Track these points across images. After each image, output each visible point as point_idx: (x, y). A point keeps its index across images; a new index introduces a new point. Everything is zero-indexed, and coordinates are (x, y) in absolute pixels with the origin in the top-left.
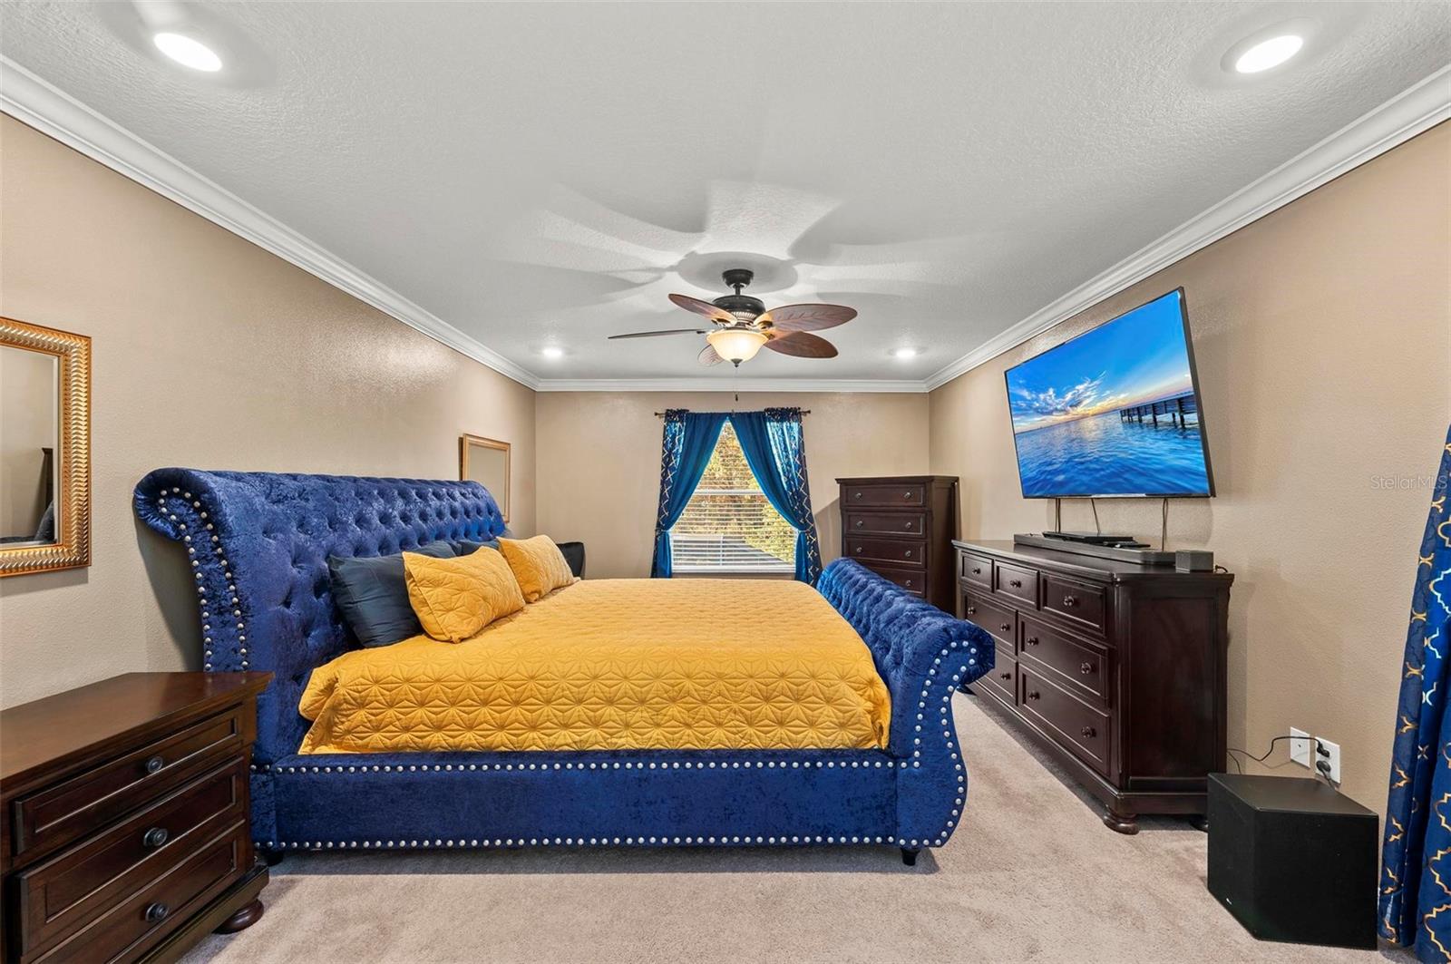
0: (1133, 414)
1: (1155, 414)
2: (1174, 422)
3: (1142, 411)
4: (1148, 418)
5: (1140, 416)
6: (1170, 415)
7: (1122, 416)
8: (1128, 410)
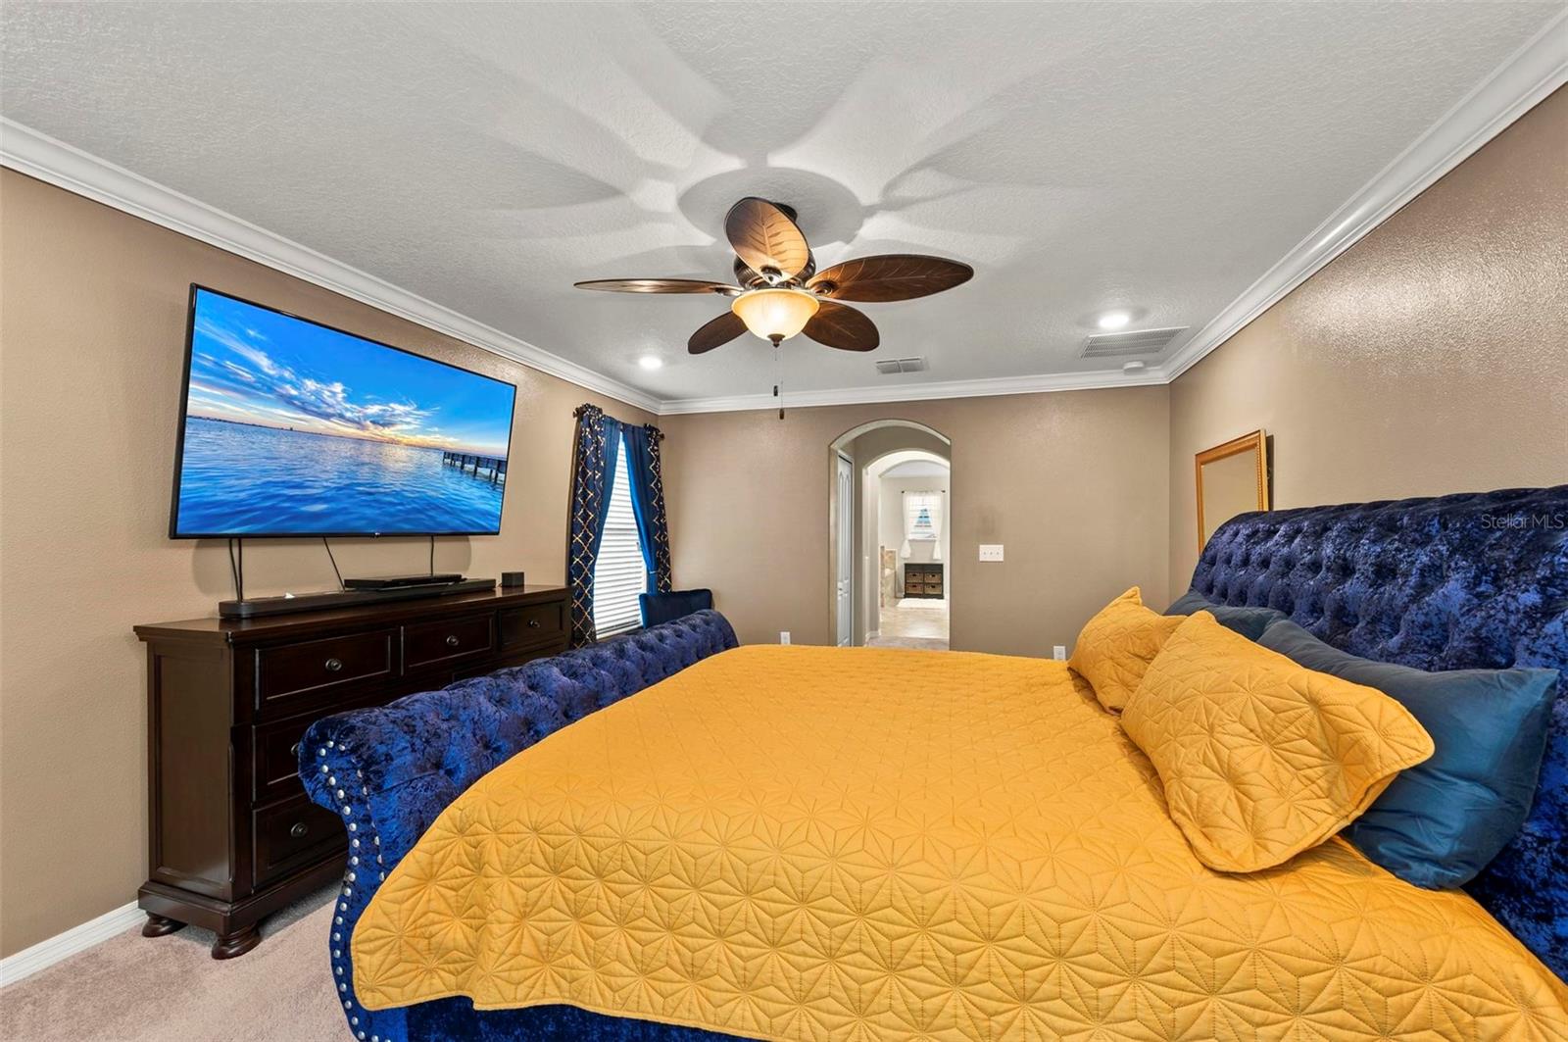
0: (456, 459)
1: (477, 465)
2: (490, 476)
3: (467, 460)
4: (470, 467)
5: (463, 463)
6: (489, 470)
7: (445, 458)
8: (453, 455)
